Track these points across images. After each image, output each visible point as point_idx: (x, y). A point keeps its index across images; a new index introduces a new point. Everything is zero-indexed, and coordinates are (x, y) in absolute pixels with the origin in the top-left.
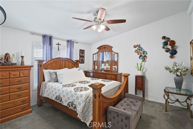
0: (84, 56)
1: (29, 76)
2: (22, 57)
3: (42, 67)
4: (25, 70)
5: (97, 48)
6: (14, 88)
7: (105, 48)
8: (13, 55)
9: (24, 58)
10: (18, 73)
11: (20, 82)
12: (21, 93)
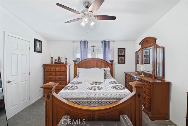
0: (125, 55)
1: (65, 71)
2: (66, 59)
3: (76, 66)
4: (63, 67)
5: (140, 44)
6: (57, 78)
7: (147, 41)
8: (62, 57)
9: (67, 59)
10: (59, 69)
11: (60, 75)
12: (61, 82)
